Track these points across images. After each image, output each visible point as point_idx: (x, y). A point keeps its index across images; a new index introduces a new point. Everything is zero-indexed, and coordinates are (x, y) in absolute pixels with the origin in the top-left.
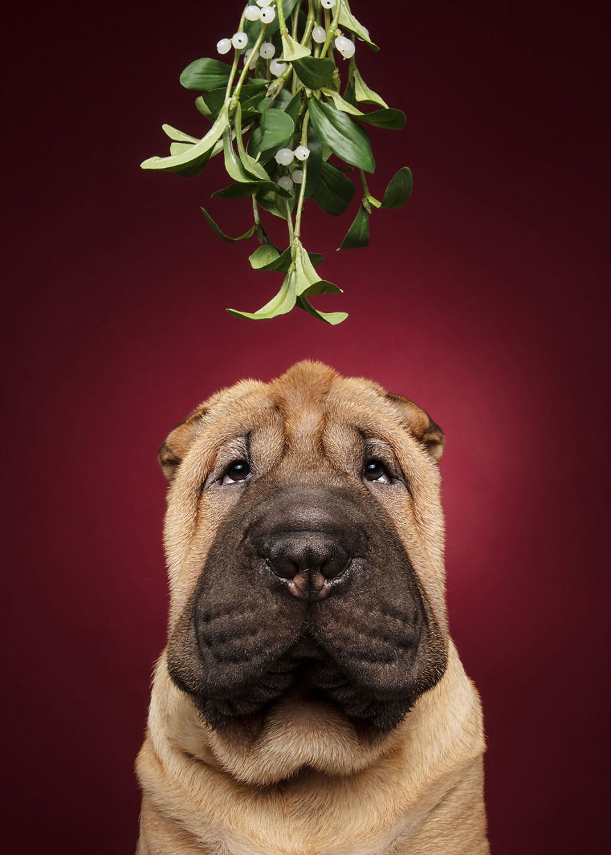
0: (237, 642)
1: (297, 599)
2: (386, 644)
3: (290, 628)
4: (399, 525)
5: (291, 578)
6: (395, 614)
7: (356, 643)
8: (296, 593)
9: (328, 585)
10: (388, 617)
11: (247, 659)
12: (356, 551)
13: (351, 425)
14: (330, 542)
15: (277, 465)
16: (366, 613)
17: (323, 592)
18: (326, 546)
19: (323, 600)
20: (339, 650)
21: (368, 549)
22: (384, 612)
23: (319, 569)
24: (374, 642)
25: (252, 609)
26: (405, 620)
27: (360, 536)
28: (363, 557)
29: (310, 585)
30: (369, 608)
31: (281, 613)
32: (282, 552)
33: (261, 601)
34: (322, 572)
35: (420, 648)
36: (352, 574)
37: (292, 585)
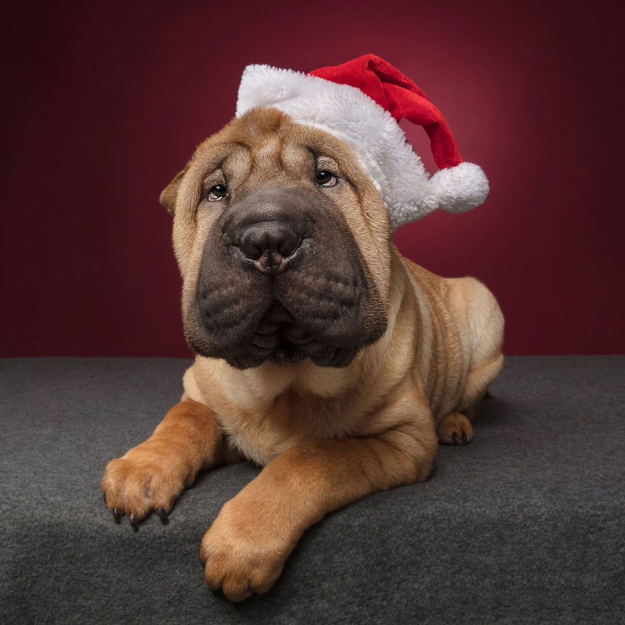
0: (226, 311)
1: (263, 273)
2: (332, 304)
3: (261, 296)
4: (348, 217)
5: (257, 258)
6: (337, 279)
7: (308, 304)
8: (262, 269)
9: (285, 261)
10: (331, 282)
11: (237, 324)
12: (305, 233)
13: (302, 145)
14: (282, 227)
15: (246, 180)
16: (314, 280)
17: (281, 267)
18: (280, 231)
19: (282, 273)
20: (297, 311)
21: (314, 231)
22: (328, 279)
23: (276, 248)
24: (321, 303)
25: (233, 285)
26: (346, 283)
27: (307, 221)
28: (310, 237)
29: (270, 262)
30: (317, 276)
31: (253, 285)
32: (248, 239)
33: (238, 278)
34: (279, 252)
35: (361, 306)
36: (302, 251)
37: (258, 264)
